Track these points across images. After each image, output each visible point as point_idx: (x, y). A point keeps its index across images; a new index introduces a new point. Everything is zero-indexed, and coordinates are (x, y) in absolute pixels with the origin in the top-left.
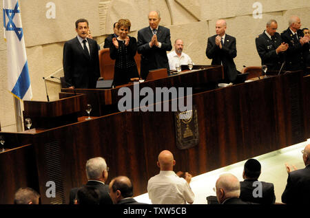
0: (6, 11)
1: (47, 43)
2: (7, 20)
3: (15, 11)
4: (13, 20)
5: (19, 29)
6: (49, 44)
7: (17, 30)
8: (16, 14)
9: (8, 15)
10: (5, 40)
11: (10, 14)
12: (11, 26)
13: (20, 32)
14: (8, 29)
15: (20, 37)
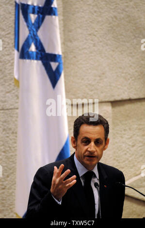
0: (23, 9)
1: (125, 96)
2: (25, 33)
3: (47, 10)
4: (40, 34)
5: (54, 58)
6: (130, 101)
7: (47, 58)
8: (47, 17)
9: (26, 18)
10: (17, 82)
11: (33, 17)
12: (33, 48)
13: (54, 65)
14: (24, 54)
15: (54, 77)
